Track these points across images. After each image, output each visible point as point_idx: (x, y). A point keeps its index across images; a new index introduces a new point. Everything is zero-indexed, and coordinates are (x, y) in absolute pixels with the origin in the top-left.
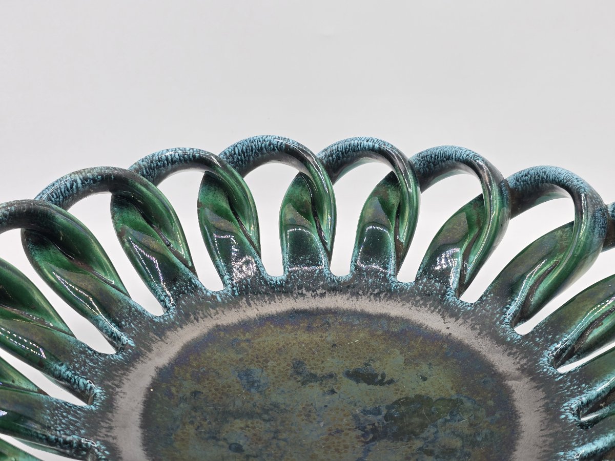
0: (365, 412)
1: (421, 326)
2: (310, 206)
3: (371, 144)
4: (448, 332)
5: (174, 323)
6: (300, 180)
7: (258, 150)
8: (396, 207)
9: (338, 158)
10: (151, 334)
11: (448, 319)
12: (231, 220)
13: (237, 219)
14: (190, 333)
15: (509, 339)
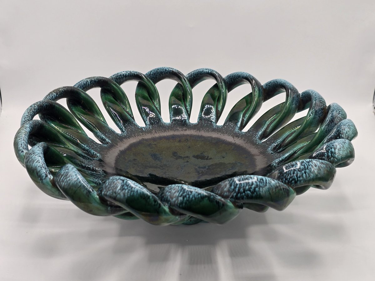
0: (199, 168)
1: (224, 140)
2: (182, 96)
3: (207, 71)
4: (234, 142)
5: (126, 137)
6: (178, 86)
7: (161, 73)
8: (217, 97)
9: (194, 77)
10: (117, 139)
11: (235, 138)
12: (149, 101)
13: (152, 101)
14: (132, 140)
15: (257, 143)
